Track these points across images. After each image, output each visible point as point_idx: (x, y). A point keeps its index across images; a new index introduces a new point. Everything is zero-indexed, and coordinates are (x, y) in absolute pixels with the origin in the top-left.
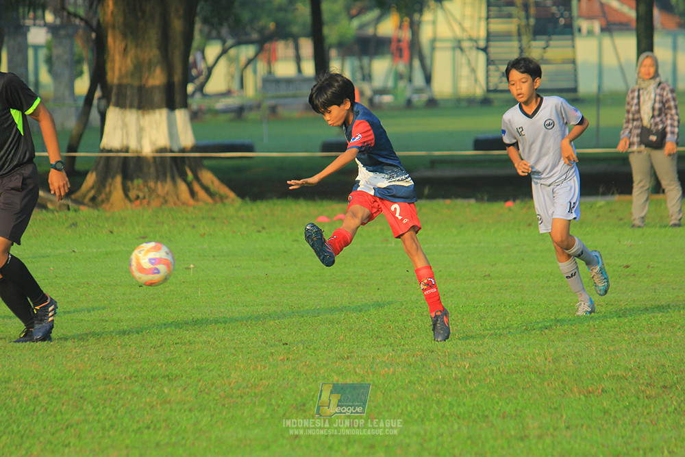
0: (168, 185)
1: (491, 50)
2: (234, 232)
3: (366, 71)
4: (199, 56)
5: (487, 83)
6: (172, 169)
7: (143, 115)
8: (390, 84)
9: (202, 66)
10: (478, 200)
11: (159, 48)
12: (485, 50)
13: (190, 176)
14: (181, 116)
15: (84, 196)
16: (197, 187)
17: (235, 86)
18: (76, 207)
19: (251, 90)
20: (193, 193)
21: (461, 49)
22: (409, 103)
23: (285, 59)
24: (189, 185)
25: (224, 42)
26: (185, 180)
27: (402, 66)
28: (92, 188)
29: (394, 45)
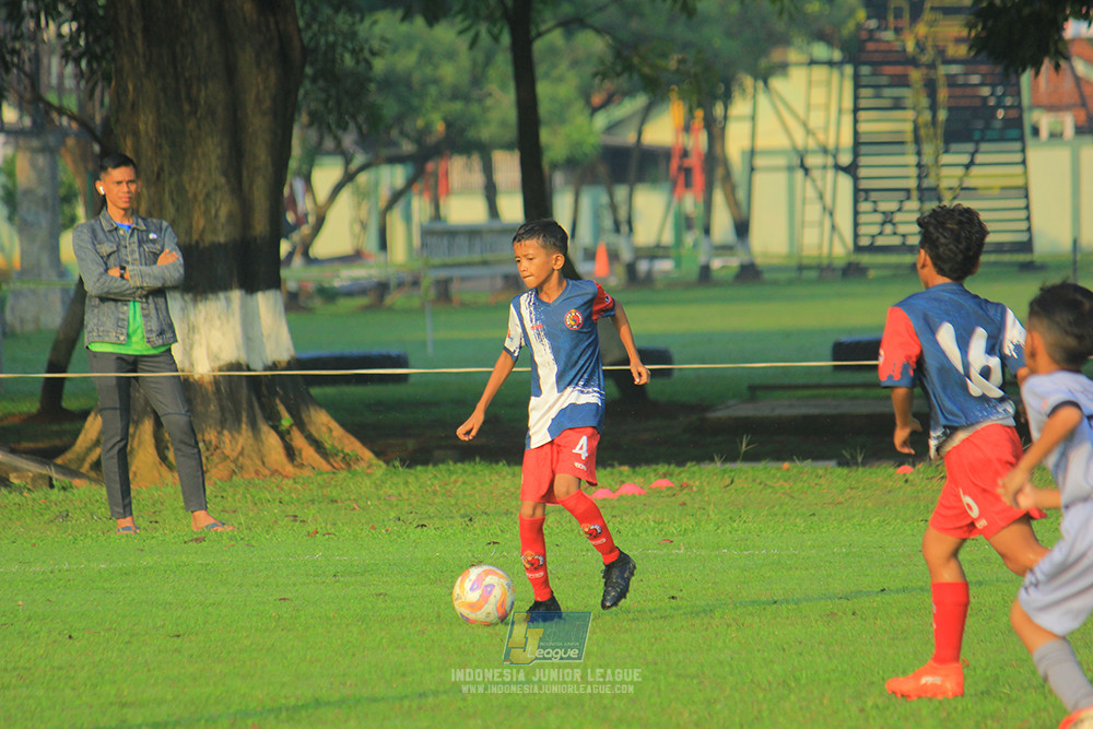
0: (244, 437)
1: (862, 172)
2: (373, 528)
3: (623, 214)
4: (299, 185)
5: (856, 236)
6: (251, 406)
7: (195, 301)
8: (668, 238)
9: (305, 204)
10: (843, 463)
11: (225, 174)
12: (851, 170)
13: (286, 421)
14: (266, 304)
15: (81, 460)
16: (298, 440)
17: (370, 243)
18: (66, 480)
19: (399, 251)
20: (291, 453)
21: (806, 170)
22: (705, 272)
23: (466, 190)
24: (283, 435)
25: (348, 160)
26: (276, 428)
27: (690, 203)
28: (97, 443)
29: (675, 164)
